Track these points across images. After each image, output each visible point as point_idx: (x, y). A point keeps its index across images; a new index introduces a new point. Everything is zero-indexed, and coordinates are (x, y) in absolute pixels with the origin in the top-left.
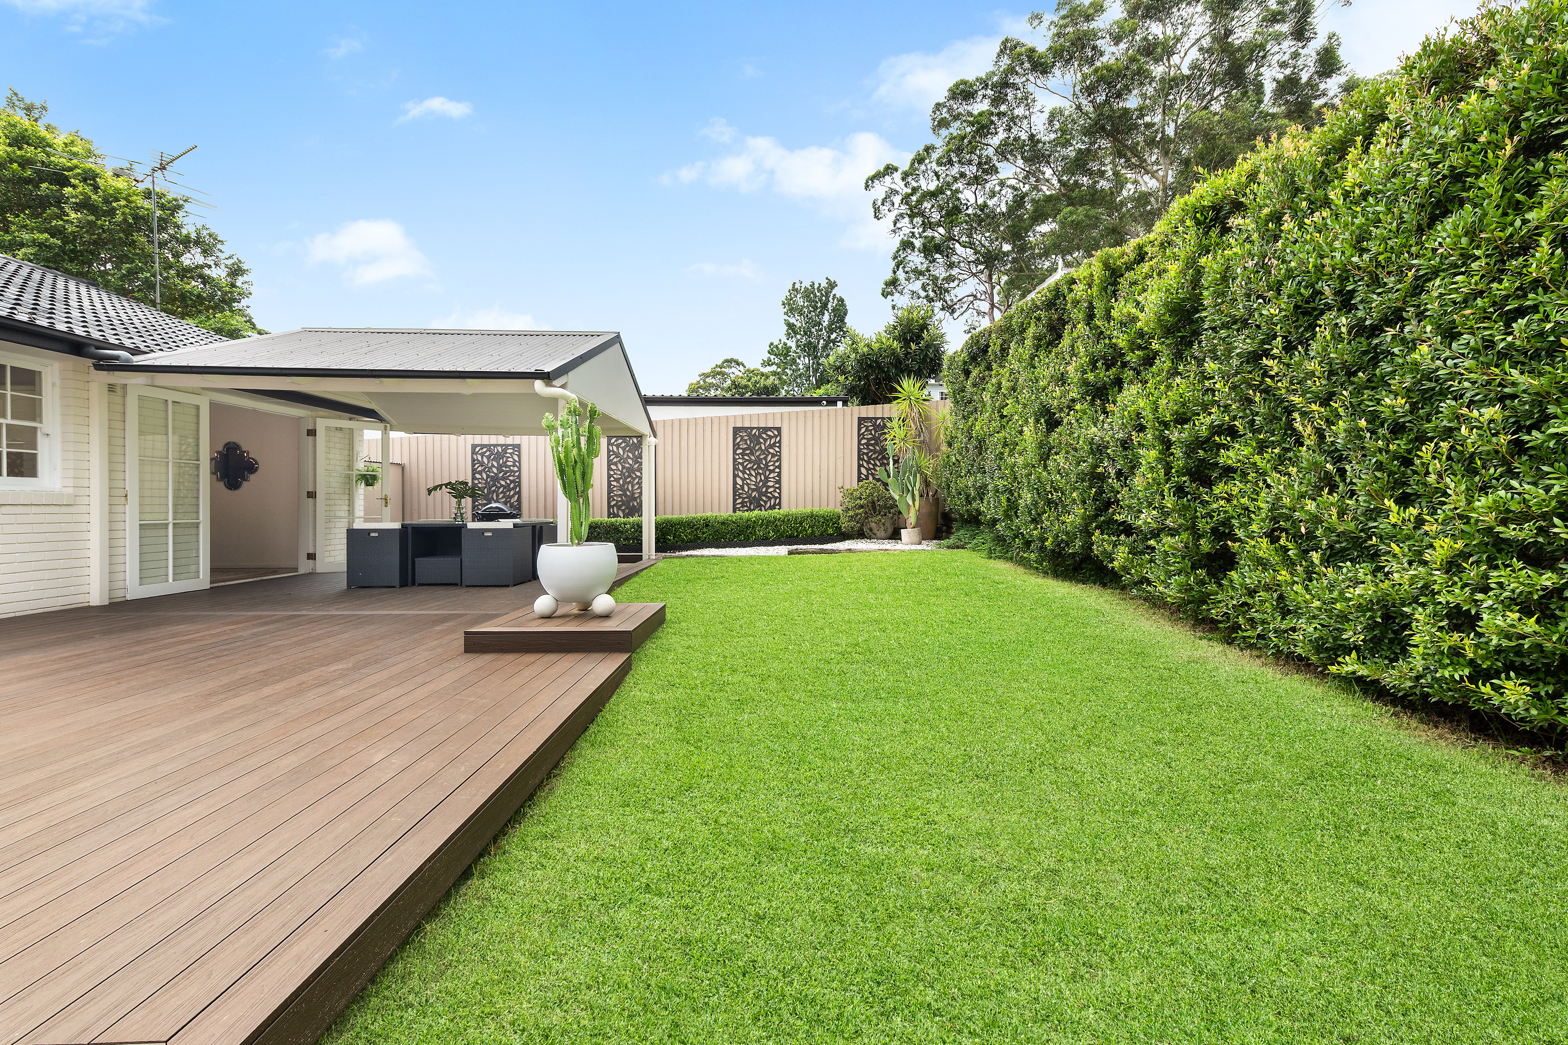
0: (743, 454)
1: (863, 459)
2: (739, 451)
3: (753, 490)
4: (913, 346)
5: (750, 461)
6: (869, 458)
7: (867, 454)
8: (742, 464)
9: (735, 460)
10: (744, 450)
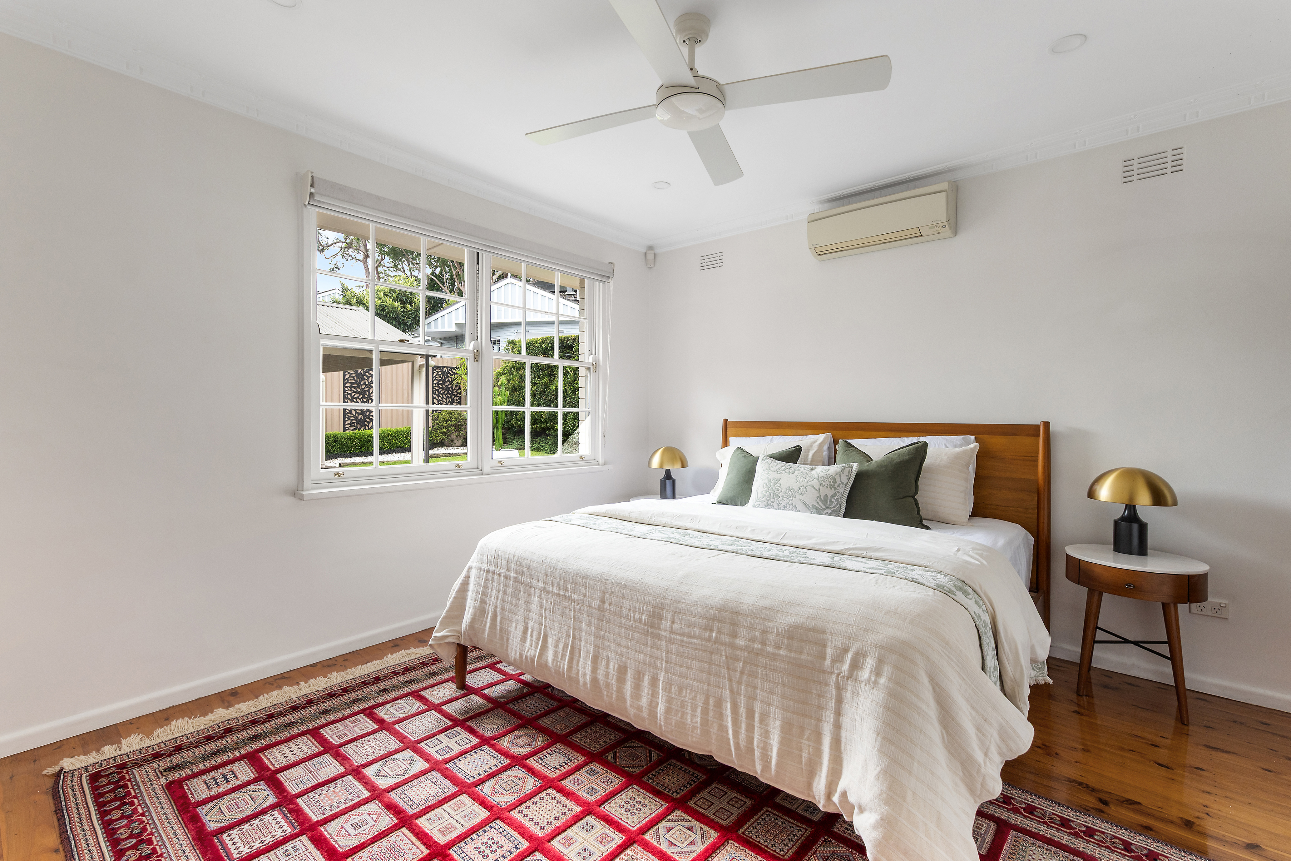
0: (351, 387)
1: (435, 394)
2: (348, 385)
3: (359, 414)
4: (409, 307)
5: (357, 392)
6: (439, 393)
7: (438, 390)
8: (351, 394)
9: (345, 391)
10: (352, 384)
